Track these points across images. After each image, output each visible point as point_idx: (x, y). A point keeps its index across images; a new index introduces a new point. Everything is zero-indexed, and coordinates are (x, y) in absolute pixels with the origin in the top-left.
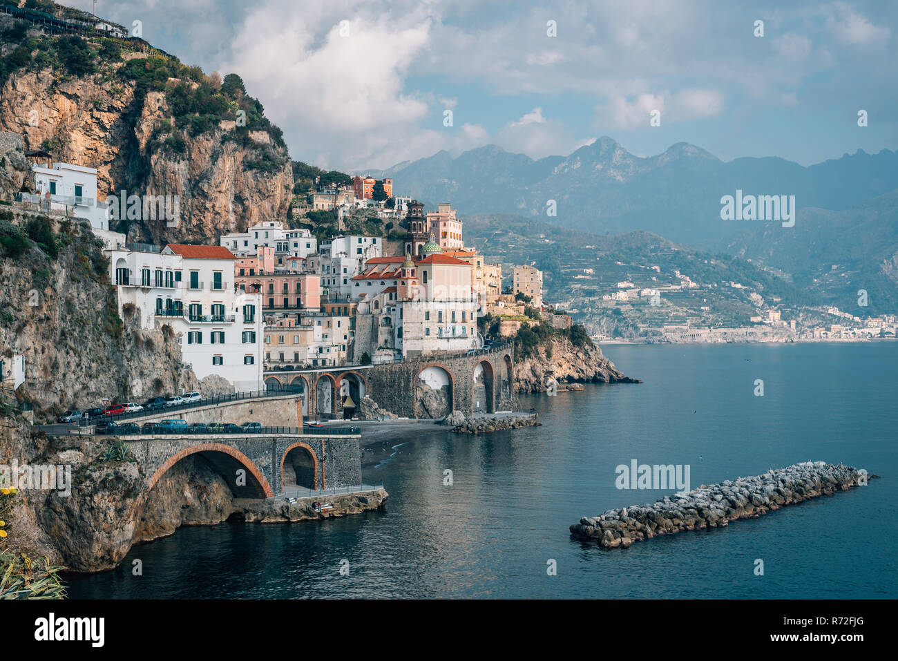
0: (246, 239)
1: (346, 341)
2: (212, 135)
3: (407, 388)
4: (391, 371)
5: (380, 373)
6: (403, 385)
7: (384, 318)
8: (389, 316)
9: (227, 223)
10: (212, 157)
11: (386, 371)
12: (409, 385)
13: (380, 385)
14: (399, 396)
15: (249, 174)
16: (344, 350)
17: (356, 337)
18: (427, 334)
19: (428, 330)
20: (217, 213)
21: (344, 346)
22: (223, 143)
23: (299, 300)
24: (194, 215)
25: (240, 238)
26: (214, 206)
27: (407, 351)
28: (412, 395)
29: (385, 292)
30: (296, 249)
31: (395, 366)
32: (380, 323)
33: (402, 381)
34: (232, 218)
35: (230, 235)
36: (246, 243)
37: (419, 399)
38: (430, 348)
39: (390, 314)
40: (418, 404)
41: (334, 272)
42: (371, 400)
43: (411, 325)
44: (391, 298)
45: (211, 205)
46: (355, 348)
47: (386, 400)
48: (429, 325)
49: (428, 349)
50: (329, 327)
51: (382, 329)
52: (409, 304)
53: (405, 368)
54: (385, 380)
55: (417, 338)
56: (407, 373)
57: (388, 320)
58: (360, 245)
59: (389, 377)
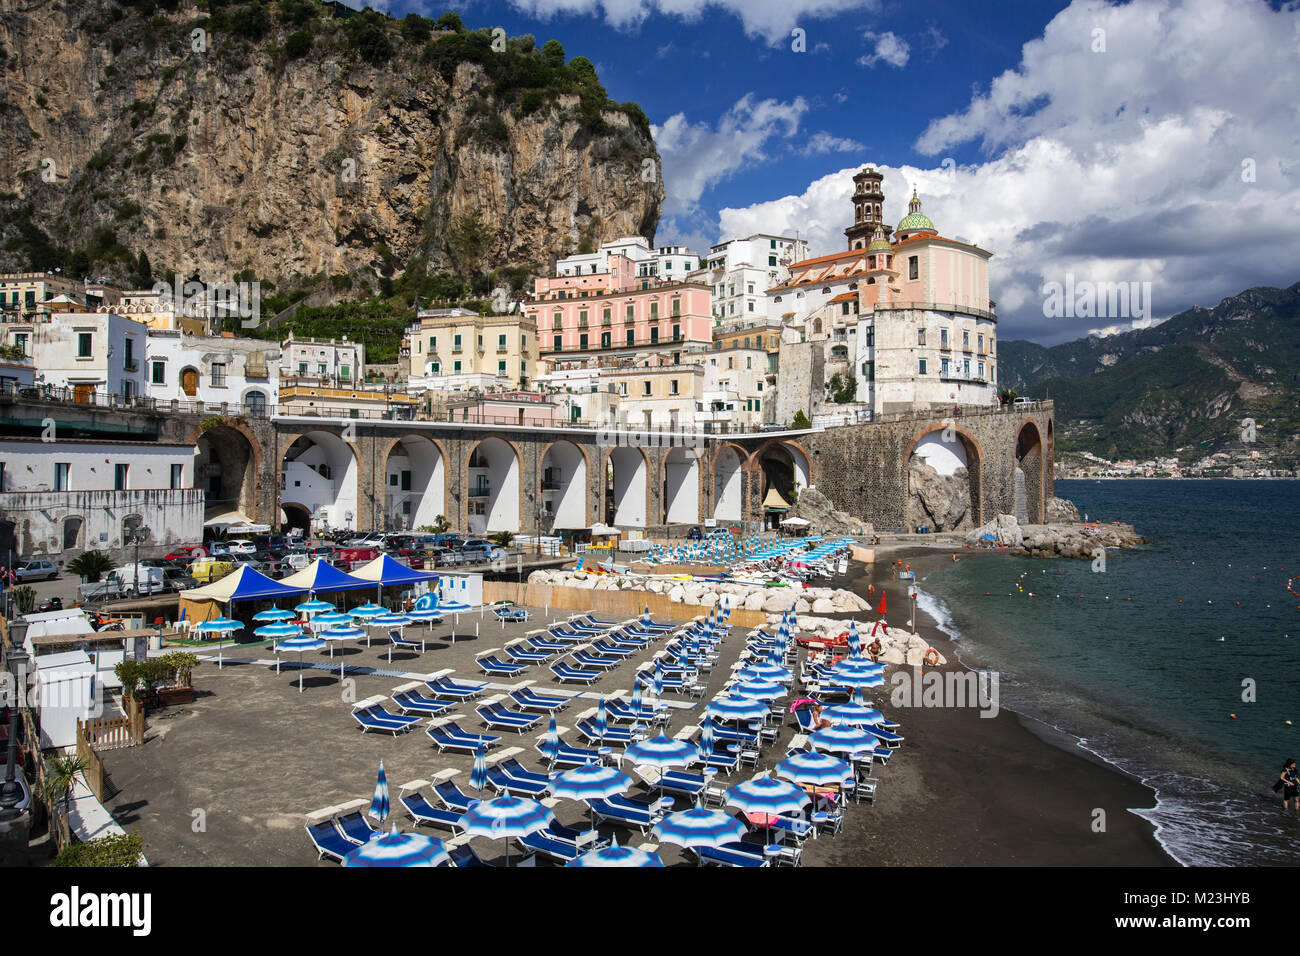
0: (594, 262)
1: (760, 394)
2: (546, 114)
3: (890, 472)
4: (859, 439)
5: (839, 442)
6: (882, 464)
7: (834, 349)
8: (843, 343)
9: (568, 242)
10: (545, 145)
11: (850, 438)
12: (895, 466)
13: (837, 465)
14: (876, 486)
15: (601, 170)
16: (758, 409)
17: (780, 385)
18: (923, 370)
19: (923, 364)
20: (553, 230)
21: (758, 402)
22: (562, 125)
23: (676, 329)
24: (519, 233)
25: (585, 262)
26: (547, 220)
27: (885, 405)
28: (900, 484)
29: (834, 302)
30: (669, 272)
31: (866, 428)
32: (826, 357)
33: (881, 457)
34: (575, 236)
35: (570, 258)
36: (594, 269)
37: (913, 492)
38: (926, 397)
39: (845, 339)
40: (912, 503)
41: (732, 293)
42: (821, 495)
43: (890, 354)
44: (846, 311)
45: (544, 216)
46: (778, 405)
47: (848, 494)
48: (926, 354)
49: (924, 400)
50: (731, 367)
51: (831, 368)
52: (887, 315)
53: (888, 434)
54: (846, 457)
55: (902, 379)
56: (892, 442)
57: (841, 352)
58: (773, 251)
59: (855, 449)
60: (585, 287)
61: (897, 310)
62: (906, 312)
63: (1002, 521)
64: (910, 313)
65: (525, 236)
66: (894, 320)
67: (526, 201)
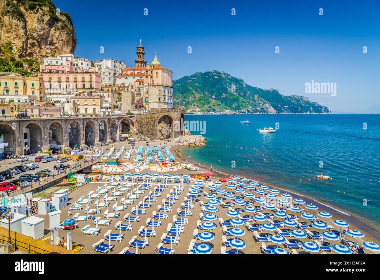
0: (57, 60)
1: (117, 104)
3: (154, 126)
4: (147, 117)
5: (142, 118)
6: (152, 124)
7: (137, 93)
9: (47, 53)
10: (38, 21)
11: (144, 117)
12: (155, 124)
13: (141, 124)
14: (151, 129)
15: (58, 32)
16: (117, 108)
17: (122, 102)
19: (160, 99)
21: (116, 106)
22: (43, 16)
23: (91, 85)
24: (29, 48)
25: (53, 60)
27: (151, 108)
28: (156, 128)
29: (136, 81)
30: (82, 66)
31: (148, 115)
32: (135, 96)
33: (152, 122)
34: (49, 51)
35: (48, 58)
36: (57, 62)
37: (159, 130)
39: (140, 91)
40: (159, 133)
41: (104, 75)
42: (137, 132)
43: (152, 96)
44: (140, 84)
45: (38, 44)
46: (122, 107)
47: (144, 131)
48: (161, 96)
49: (160, 107)
50: (109, 97)
51: (137, 99)
52: (151, 86)
53: (153, 116)
54: (143, 122)
55: (155, 102)
56: (154, 118)
57: (139, 94)
58: (115, 64)
59: (145, 120)
60: (58, 69)
61: (154, 85)
62: (156, 86)
63: (181, 137)
64: (157, 86)
65: (31, 49)
66: (153, 88)
67: (31, 38)
